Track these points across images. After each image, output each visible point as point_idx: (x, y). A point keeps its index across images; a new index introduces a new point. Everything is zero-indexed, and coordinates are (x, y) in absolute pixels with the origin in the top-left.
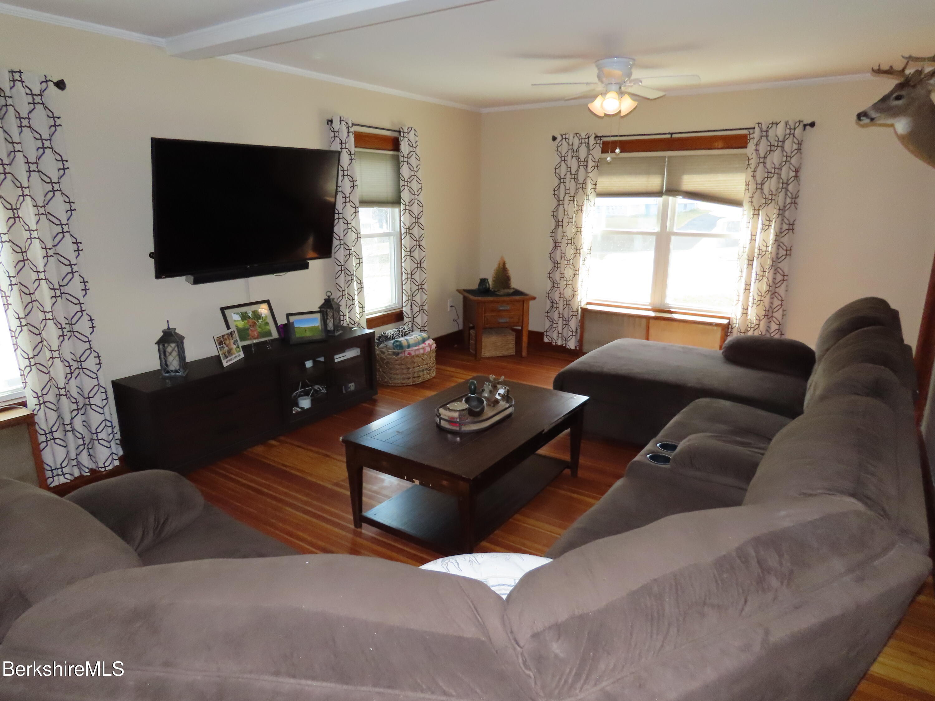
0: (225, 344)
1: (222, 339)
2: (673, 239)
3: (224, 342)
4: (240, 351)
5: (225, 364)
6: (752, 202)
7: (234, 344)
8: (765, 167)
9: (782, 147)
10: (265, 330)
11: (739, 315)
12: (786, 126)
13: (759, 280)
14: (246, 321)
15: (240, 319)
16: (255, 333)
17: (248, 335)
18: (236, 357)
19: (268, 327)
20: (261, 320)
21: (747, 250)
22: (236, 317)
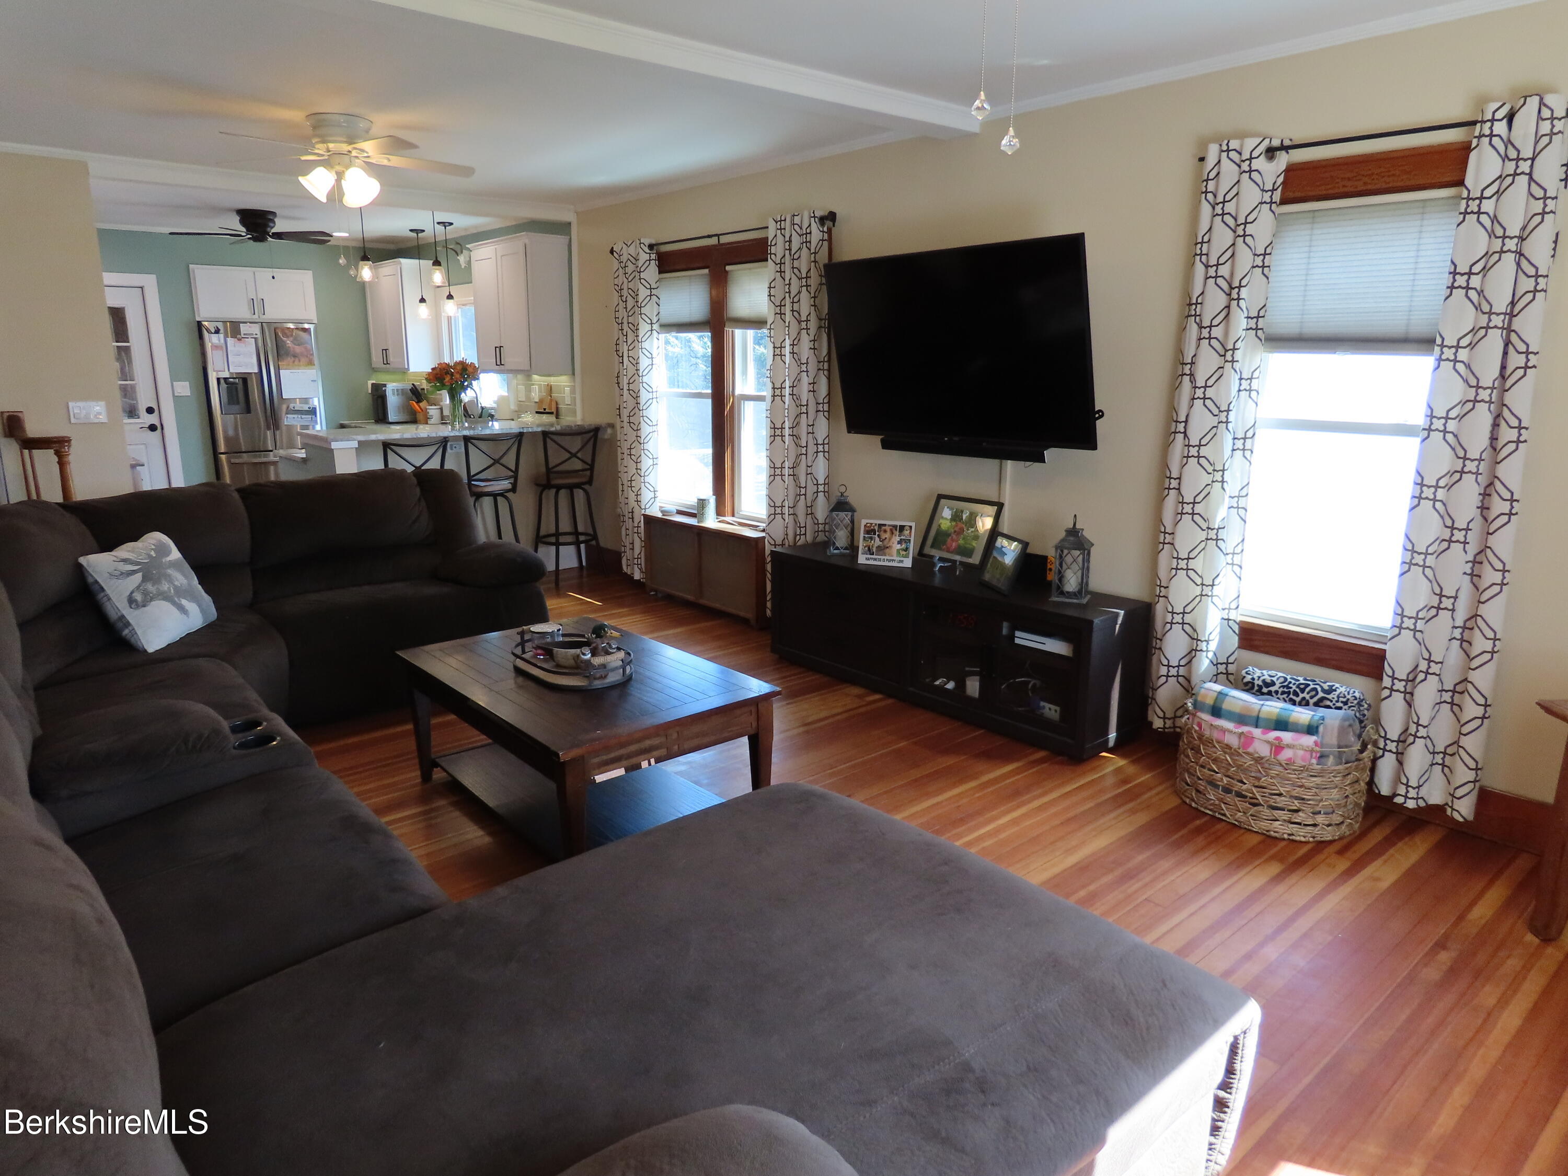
0: (879, 536)
1: (876, 528)
3: (877, 533)
4: (907, 556)
5: (862, 559)
7: (900, 542)
10: (968, 546)
14: (954, 523)
15: (949, 517)
16: (954, 544)
17: (944, 543)
18: (893, 560)
19: (974, 543)
20: (973, 529)
22: (947, 513)
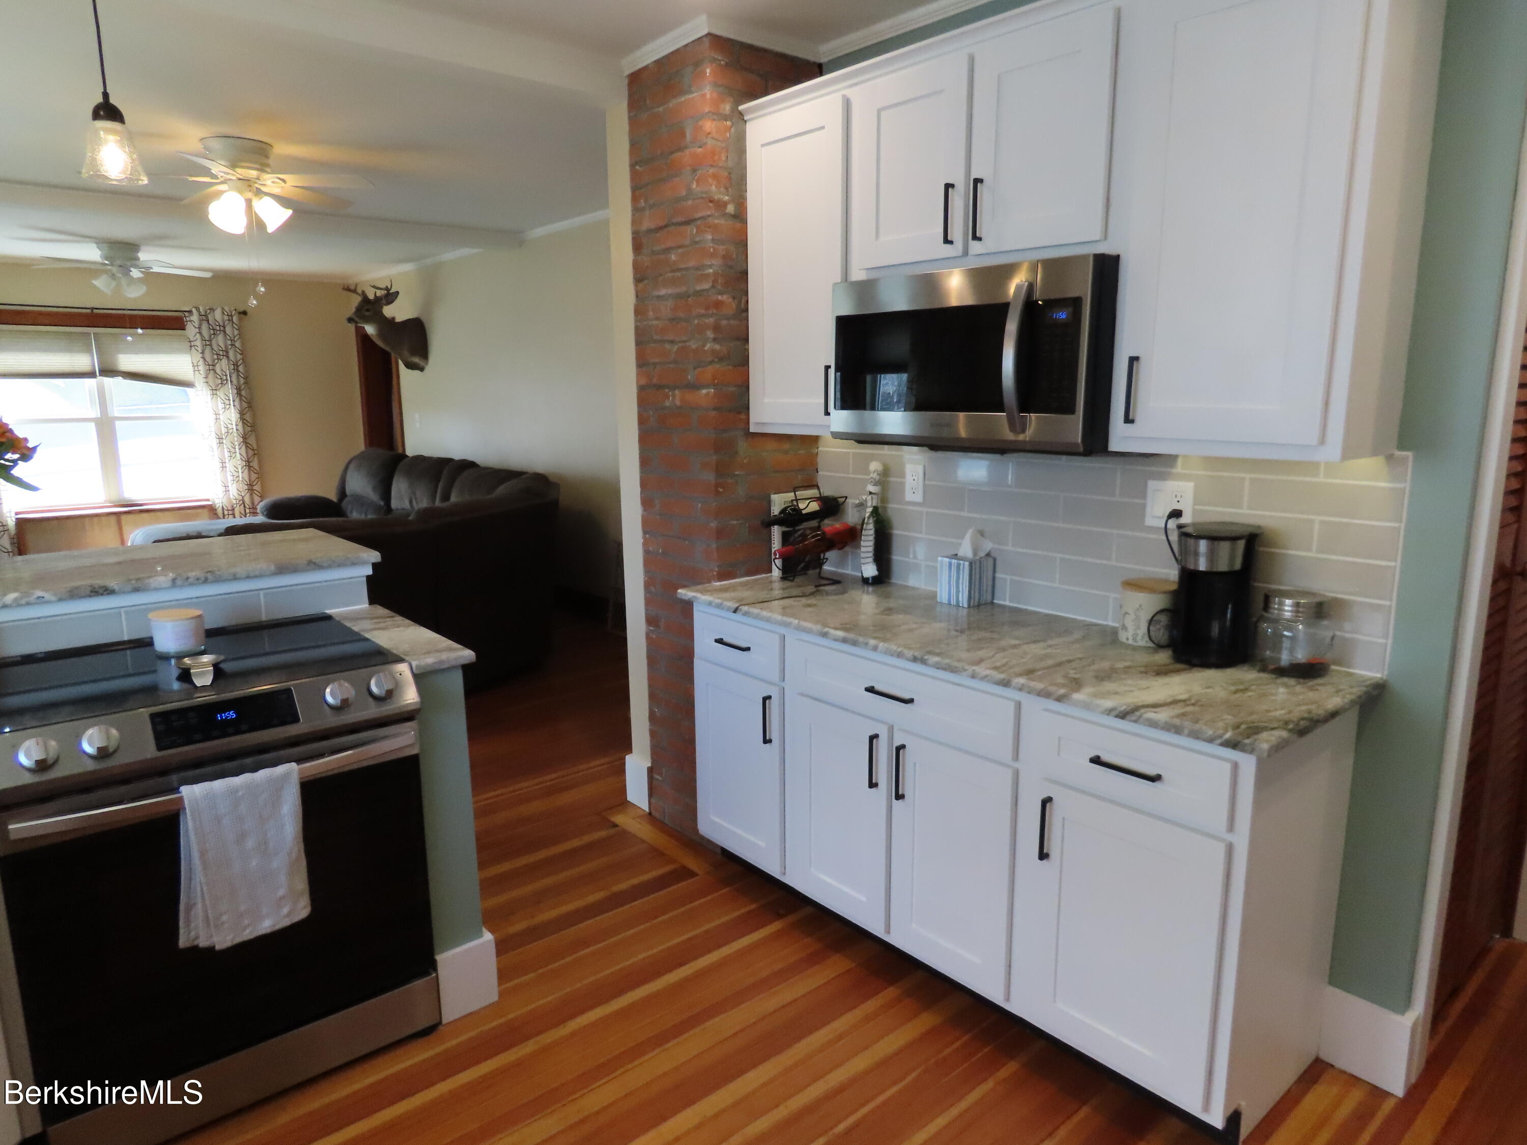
2: (117, 423)
6: (207, 382)
8: (212, 349)
9: (224, 332)
11: (221, 495)
12: (223, 313)
13: (232, 455)
21: (213, 429)
